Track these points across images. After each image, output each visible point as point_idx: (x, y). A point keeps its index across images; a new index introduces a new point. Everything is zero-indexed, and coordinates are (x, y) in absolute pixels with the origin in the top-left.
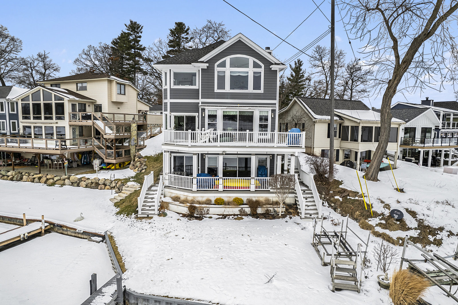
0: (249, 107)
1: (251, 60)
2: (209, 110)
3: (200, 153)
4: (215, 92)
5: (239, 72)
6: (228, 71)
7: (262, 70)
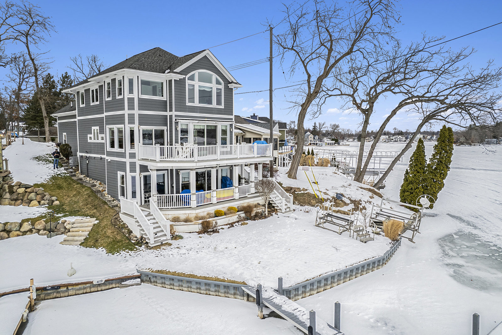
0: (215, 121)
1: (215, 76)
2: (182, 124)
3: (169, 169)
4: (187, 105)
5: (204, 87)
6: (197, 85)
7: (222, 87)
